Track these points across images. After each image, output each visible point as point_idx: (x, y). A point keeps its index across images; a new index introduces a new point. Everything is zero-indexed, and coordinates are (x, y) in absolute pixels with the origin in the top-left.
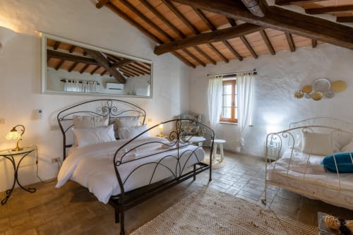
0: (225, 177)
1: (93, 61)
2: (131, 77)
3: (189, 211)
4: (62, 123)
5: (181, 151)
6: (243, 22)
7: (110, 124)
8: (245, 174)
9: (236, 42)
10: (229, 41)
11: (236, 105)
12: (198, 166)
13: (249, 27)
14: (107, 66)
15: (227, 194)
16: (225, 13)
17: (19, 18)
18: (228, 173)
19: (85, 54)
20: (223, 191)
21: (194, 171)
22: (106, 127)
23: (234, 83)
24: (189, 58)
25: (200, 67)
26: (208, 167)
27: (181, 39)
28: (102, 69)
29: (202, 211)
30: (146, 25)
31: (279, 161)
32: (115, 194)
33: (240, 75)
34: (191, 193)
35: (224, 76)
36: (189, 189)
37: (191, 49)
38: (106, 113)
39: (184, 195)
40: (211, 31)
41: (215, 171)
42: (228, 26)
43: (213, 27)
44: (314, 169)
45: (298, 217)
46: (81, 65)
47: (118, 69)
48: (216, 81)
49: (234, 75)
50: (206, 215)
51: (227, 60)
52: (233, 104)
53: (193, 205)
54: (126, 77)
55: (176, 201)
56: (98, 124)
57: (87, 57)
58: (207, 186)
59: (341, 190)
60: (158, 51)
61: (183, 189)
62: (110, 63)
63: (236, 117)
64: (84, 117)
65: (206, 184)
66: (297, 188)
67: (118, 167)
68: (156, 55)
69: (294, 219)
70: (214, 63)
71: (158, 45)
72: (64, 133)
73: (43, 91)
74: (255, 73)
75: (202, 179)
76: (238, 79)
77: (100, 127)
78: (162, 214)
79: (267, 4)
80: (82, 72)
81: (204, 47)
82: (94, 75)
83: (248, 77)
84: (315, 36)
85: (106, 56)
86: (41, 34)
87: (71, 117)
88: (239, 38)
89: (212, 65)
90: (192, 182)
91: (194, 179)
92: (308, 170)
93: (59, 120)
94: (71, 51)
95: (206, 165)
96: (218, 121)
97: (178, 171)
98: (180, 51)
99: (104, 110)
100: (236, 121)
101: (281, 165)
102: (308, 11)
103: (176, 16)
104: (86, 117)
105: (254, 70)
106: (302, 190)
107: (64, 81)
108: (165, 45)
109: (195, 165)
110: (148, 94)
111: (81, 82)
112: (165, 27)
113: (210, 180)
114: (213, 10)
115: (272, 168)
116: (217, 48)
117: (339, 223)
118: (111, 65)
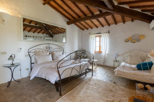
0: (98, 74)
1: (40, 28)
2: (55, 34)
3: (86, 86)
4: (30, 53)
5: (81, 63)
6: (105, 11)
7: (49, 54)
8: (106, 73)
9: (102, 19)
10: (99, 19)
11: (101, 46)
12: (87, 70)
13: (107, 14)
14: (45, 30)
15: (100, 80)
16: (98, 8)
17: (11, 9)
18: (99, 73)
19: (36, 24)
20: (98, 79)
21: (86, 72)
22: (48, 55)
23: (100, 36)
24: (81, 26)
25: (86, 30)
26: (91, 70)
27: (79, 18)
28: (43, 31)
29: (90, 86)
30: (64, 12)
31: (120, 67)
32: (57, 80)
33: (103, 33)
34: (85, 80)
35: (96, 34)
36: (84, 79)
37: (83, 22)
38: (48, 49)
39: (83, 81)
40: (91, 15)
41: (94, 72)
42: (98, 13)
43: (92, 13)
44: (133, 69)
45: (128, 87)
46: (34, 29)
47: (50, 31)
48: (93, 36)
49: (100, 33)
50: (93, 88)
51: (97, 27)
52: (100, 45)
53: (87, 85)
54: (53, 35)
55: (80, 83)
56: (45, 54)
57: (37, 26)
58: (91, 78)
59: (144, 76)
60: (68, 23)
61: (82, 79)
62: (46, 29)
63: (101, 51)
64: (39, 51)
65: (91, 77)
66: (127, 76)
67: (59, 69)
68: (67, 25)
69: (126, 88)
70: (92, 28)
71: (68, 20)
72: (31, 58)
73: (22, 40)
74: (109, 32)
75: (89, 75)
76: (102, 35)
77: (46, 55)
78: (75, 88)
79: (114, 4)
80: (34, 32)
81: (88, 21)
82: (39, 34)
83: (106, 34)
84: (133, 17)
85: (45, 26)
86: (20, 16)
87: (33, 51)
88: (103, 18)
89: (91, 29)
90: (85, 76)
91: (86, 75)
92: (131, 69)
93: (28, 52)
94: (30, 23)
95: (90, 70)
96: (94, 52)
97: (80, 71)
98: (78, 23)
99: (47, 48)
100: (101, 52)
101: (120, 68)
102: (130, 7)
103: (77, 8)
104: (40, 51)
105: (109, 31)
106: (129, 77)
107: (26, 36)
108: (71, 21)
109: (86, 70)
110: (65, 42)
111: (34, 37)
112: (72, 13)
113: (92, 75)
114: (93, 6)
115: (117, 69)
116: (93, 22)
117: (143, 86)
118: (47, 29)
